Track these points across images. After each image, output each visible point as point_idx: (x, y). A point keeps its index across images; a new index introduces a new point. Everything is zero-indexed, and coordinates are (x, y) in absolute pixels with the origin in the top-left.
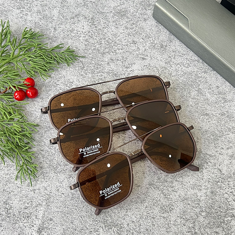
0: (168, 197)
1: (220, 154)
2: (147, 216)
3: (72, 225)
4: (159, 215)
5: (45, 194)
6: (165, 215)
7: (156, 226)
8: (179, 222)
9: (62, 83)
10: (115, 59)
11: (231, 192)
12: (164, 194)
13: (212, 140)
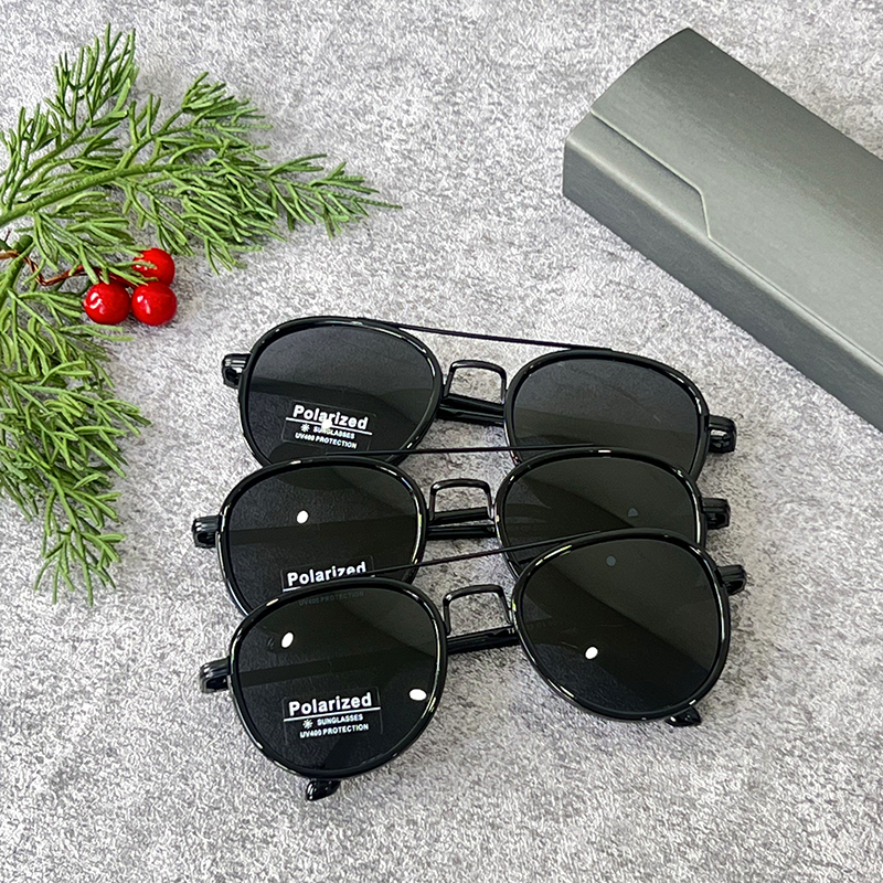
0: (574, 765)
1: (825, 654)
2: (472, 815)
3: (183, 786)
4: (519, 819)
5: (109, 661)
6: (542, 827)
7: (494, 855)
8: (590, 862)
9: (273, 290)
10: (499, 237)
11: (829, 802)
12: (562, 753)
13: (806, 597)
